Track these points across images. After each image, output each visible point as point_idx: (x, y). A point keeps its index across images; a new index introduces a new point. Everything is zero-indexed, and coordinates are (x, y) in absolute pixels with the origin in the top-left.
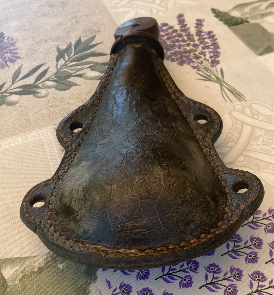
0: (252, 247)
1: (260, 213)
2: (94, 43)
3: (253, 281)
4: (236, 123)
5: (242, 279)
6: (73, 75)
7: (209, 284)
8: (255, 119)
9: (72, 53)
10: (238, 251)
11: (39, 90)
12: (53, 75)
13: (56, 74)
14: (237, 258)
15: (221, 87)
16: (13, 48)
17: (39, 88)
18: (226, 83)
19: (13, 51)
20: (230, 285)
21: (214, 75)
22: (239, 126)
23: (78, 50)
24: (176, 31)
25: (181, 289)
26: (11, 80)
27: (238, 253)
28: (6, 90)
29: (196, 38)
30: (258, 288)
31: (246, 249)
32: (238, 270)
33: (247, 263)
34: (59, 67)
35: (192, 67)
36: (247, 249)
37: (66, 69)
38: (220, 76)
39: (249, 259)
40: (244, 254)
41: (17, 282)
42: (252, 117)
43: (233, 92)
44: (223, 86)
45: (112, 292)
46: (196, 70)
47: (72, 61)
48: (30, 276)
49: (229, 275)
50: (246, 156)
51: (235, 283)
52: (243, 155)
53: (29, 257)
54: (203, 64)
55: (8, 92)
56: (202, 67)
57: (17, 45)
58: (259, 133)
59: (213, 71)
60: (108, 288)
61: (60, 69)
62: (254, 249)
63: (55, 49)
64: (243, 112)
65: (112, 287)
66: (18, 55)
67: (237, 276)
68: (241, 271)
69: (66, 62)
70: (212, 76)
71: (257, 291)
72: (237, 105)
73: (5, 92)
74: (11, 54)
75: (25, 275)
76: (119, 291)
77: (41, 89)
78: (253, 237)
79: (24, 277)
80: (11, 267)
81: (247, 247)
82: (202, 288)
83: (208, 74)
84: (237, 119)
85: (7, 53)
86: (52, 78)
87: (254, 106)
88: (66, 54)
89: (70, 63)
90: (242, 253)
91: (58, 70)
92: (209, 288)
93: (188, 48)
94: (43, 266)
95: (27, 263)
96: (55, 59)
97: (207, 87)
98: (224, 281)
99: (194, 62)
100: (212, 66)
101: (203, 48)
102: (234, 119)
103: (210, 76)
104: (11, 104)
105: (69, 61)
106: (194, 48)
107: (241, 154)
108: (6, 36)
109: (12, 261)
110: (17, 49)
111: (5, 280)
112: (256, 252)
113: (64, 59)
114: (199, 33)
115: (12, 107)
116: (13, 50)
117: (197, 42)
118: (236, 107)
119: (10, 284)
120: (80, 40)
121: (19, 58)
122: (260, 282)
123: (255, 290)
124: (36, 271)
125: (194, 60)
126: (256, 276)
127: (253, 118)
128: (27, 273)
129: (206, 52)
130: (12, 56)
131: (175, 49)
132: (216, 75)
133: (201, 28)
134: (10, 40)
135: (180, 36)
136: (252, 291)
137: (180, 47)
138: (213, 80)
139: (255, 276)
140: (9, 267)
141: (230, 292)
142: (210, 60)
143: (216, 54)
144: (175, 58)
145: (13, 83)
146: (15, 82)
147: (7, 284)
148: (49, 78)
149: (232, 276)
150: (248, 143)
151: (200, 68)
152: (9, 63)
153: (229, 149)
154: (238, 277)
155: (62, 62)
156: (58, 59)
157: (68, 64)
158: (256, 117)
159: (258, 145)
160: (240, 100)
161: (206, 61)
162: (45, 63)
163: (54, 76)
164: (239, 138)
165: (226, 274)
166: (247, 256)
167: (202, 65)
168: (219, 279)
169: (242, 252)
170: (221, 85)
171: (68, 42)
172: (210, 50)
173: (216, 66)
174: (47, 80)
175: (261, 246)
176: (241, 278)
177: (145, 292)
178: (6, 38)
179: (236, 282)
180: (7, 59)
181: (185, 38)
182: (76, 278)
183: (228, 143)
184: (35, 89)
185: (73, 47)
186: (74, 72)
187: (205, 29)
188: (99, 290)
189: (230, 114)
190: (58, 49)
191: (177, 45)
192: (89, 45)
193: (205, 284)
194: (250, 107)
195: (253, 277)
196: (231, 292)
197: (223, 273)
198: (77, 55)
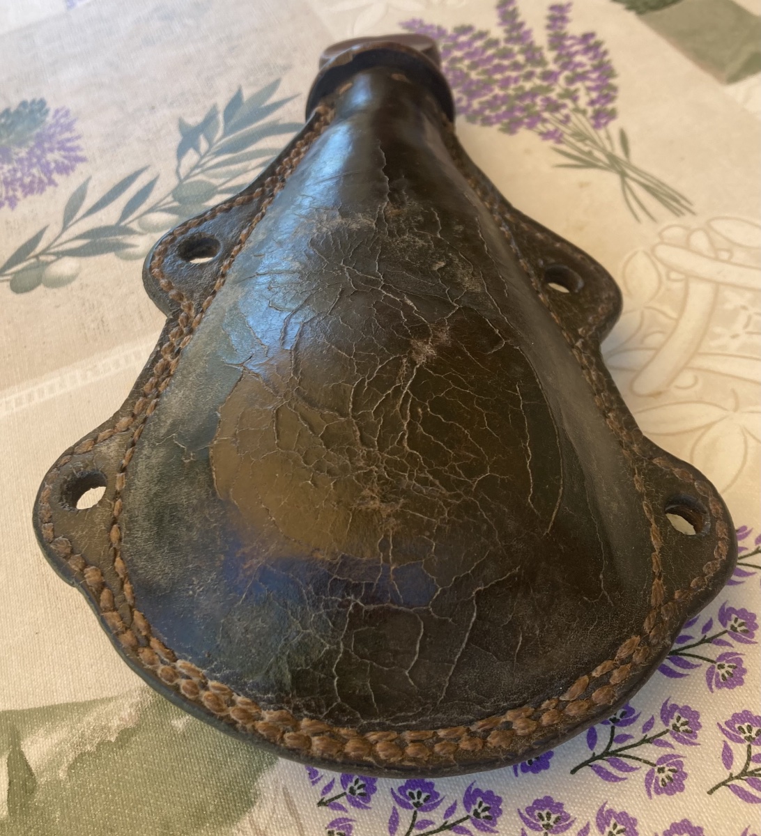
0: (726, 637)
1: (747, 535)
2: (275, 98)
3: (731, 744)
4: (668, 278)
5: (699, 736)
6: (219, 189)
7: (600, 757)
8: (723, 261)
9: (217, 132)
10: (685, 655)
11: (130, 240)
12: (168, 195)
13: (175, 193)
14: (681, 675)
15: (624, 183)
16: (67, 135)
17: (130, 232)
18: (635, 170)
19: (69, 145)
20: (663, 760)
21: (603, 150)
22: (677, 286)
23: (233, 122)
24: (494, 43)
25: (517, 775)
26: (60, 218)
27: (685, 658)
28: (48, 248)
29: (550, 55)
30: (747, 764)
31: (706, 645)
32: (686, 710)
33: (711, 689)
34: (183, 172)
35: (541, 134)
36: (710, 645)
37: (201, 177)
38: (619, 152)
39: (718, 675)
40: (701, 661)
41: (62, 775)
42: (712, 255)
43: (657, 190)
44: (628, 180)
45: (319, 793)
46: (551, 143)
47: (218, 153)
48: (96, 755)
49: (659, 727)
50: (699, 369)
51: (676, 752)
52: (692, 369)
53: (94, 700)
54: (570, 125)
55: (52, 251)
56: (568, 131)
57: (79, 127)
58: (734, 300)
59: (597, 140)
60: (308, 782)
61: (188, 177)
62: (731, 646)
63: (173, 127)
64: (687, 246)
65: (319, 779)
66: (79, 154)
67: (682, 728)
68: (696, 715)
69: (202, 157)
70: (597, 154)
71: (744, 772)
72: (669, 227)
73: (44, 252)
74: (62, 153)
75: (82, 754)
76: (341, 791)
77: (136, 236)
78: (726, 607)
79: (80, 758)
80: (48, 732)
81: (710, 641)
82: (578, 772)
83: (586, 149)
84: (670, 268)
85: (51, 150)
86: (165, 205)
87: (717, 225)
88: (202, 138)
89: (212, 159)
90: (697, 660)
91: (181, 181)
92: (599, 771)
93: (528, 86)
94: (131, 725)
95: (90, 718)
96: (173, 154)
97: (582, 185)
98: (645, 747)
99: (545, 121)
100: (597, 126)
101: (571, 81)
102: (660, 267)
103: (590, 154)
104: (59, 282)
105: (210, 153)
106: (545, 84)
107: (686, 367)
108: (52, 106)
109: (49, 715)
110: (79, 137)
111: (29, 769)
112: (737, 654)
113: (197, 149)
114: (557, 41)
115: (61, 292)
116: (69, 140)
117: (552, 67)
118: (667, 233)
119: (42, 781)
120: (238, 97)
121: (82, 160)
122: (752, 746)
123: (739, 772)
124: (113, 740)
125: (546, 115)
126: (740, 728)
127: (717, 259)
128: (88, 748)
129: (576, 90)
130: (65, 157)
131: (491, 90)
132: (609, 148)
133: (561, 28)
134: (62, 116)
135: (506, 54)
136: (731, 774)
137: (505, 83)
138: (601, 164)
139: (737, 726)
140: (41, 731)
141: (663, 780)
142: (590, 111)
143: (606, 92)
144: (493, 114)
145: (65, 228)
146: (71, 223)
147: (34, 781)
148: (158, 203)
149: (668, 731)
150: (704, 332)
151: (561, 135)
152: (56, 177)
153: (651, 353)
154: (686, 731)
155: (191, 158)
156: (181, 152)
157: (208, 161)
158: (725, 255)
159: (735, 336)
160: (677, 213)
161: (580, 116)
162: (149, 166)
163: (170, 199)
164: (677, 320)
165: (649, 725)
166: (713, 668)
167: (569, 128)
168: (631, 742)
169: (697, 657)
170: (623, 175)
171: (209, 104)
172: (589, 84)
173: (606, 124)
174: (152, 210)
175: (752, 636)
176: (696, 737)
177: (414, 789)
178: (51, 113)
179: (680, 749)
180: (53, 165)
181: (520, 58)
182: (219, 757)
183: (645, 336)
184: (120, 237)
185: (221, 117)
186: (222, 181)
187: (575, 28)
188: (285, 788)
189: (651, 254)
190: (182, 126)
191: (497, 81)
192: (263, 106)
193: (587, 759)
194: (707, 229)
195: (732, 732)
196: (667, 781)
197: (642, 721)
198: (231, 136)
